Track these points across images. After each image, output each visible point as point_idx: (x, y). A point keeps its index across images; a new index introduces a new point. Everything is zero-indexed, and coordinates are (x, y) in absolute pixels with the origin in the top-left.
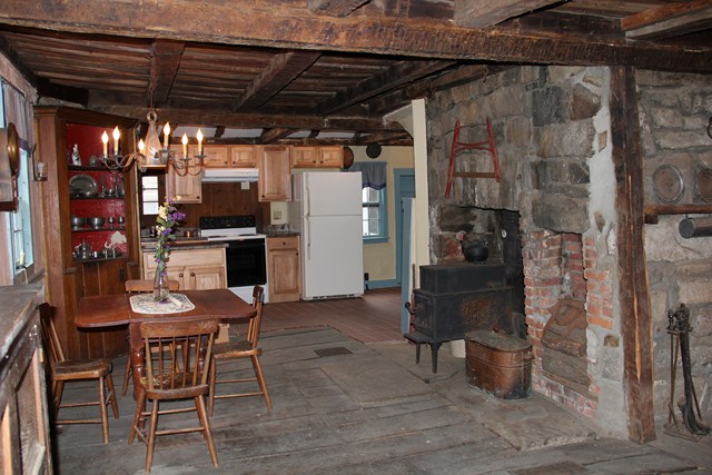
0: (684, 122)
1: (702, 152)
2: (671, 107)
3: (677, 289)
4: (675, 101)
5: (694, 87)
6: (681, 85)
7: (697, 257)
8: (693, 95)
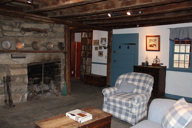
0: (13, 29)
1: (19, 37)
2: (8, 25)
3: (10, 72)
4: (10, 24)
5: (17, 21)
6: (12, 20)
7: (18, 63)
8: (16, 23)
